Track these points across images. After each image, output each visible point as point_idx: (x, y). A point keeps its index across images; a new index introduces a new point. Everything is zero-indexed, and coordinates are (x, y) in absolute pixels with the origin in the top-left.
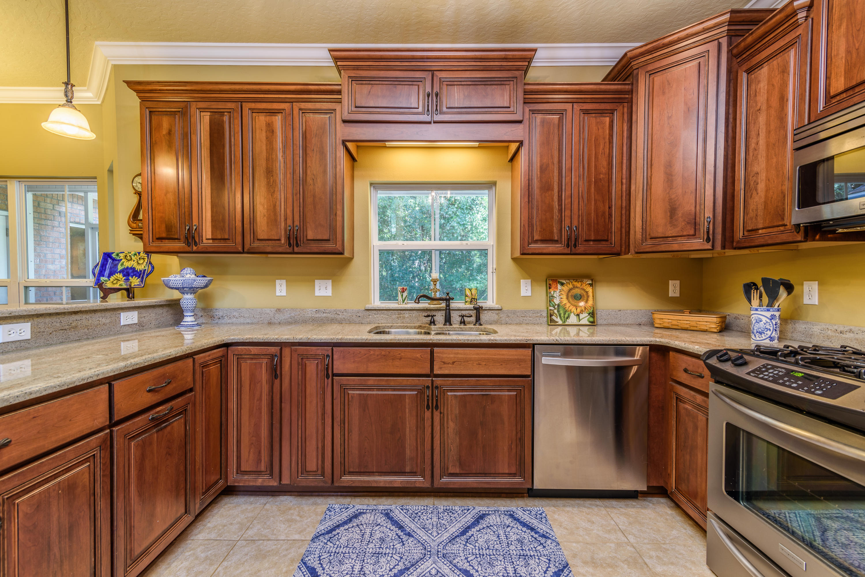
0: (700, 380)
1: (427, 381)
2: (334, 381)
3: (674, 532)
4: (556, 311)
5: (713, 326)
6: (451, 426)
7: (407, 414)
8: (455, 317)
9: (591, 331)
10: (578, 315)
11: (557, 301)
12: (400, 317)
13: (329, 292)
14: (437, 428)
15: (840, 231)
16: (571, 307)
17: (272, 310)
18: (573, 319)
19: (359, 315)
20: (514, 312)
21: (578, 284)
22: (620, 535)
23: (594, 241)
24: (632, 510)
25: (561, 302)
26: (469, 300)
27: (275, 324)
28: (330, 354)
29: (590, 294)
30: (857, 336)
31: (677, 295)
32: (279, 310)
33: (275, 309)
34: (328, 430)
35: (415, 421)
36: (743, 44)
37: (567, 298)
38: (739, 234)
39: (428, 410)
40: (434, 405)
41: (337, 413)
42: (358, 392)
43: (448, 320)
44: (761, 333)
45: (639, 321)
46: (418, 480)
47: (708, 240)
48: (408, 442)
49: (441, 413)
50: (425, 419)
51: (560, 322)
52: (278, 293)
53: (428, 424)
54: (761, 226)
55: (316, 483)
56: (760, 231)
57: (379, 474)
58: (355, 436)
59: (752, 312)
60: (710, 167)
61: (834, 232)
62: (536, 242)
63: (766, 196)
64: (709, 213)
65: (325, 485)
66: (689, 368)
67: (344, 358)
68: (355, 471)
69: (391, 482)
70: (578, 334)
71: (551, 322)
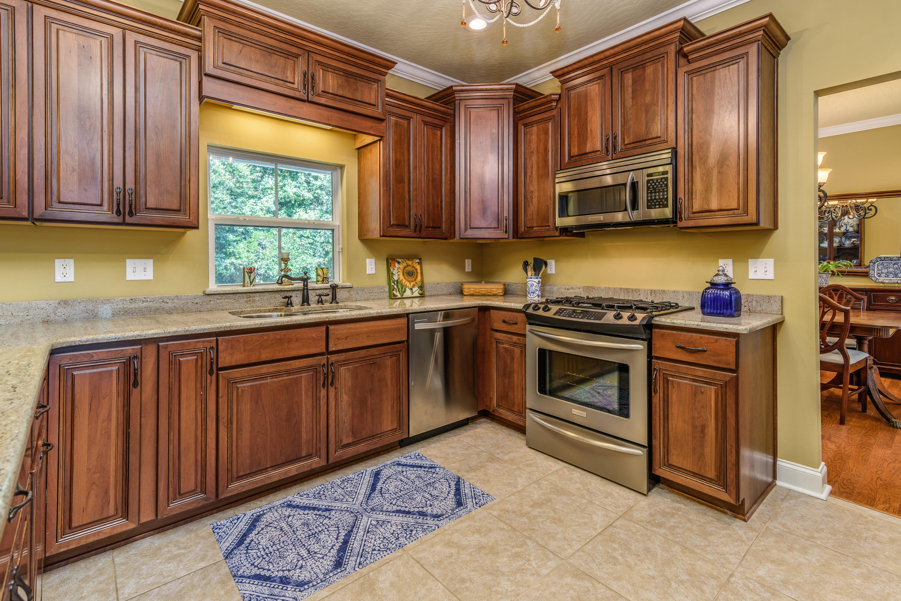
0: (515, 326)
1: (323, 360)
2: (220, 376)
3: (500, 436)
4: (395, 286)
5: (500, 291)
6: (345, 398)
7: (303, 397)
8: (313, 298)
9: (421, 301)
10: (411, 289)
11: (396, 278)
12: (249, 301)
13: (149, 275)
14: (332, 404)
15: (575, 231)
16: (407, 282)
17: (51, 302)
18: (408, 293)
19: (196, 301)
20: (363, 289)
21: (410, 263)
22: (474, 448)
23: (432, 227)
24: (471, 432)
25: (399, 279)
26: (321, 280)
27: (56, 322)
28: (215, 346)
29: (419, 271)
30: (575, 291)
31: (470, 270)
32: (66, 302)
33: (57, 301)
34: (211, 435)
35: (311, 401)
36: (522, 107)
37: (403, 275)
38: (522, 229)
39: (324, 388)
40: (330, 382)
41: (223, 413)
42: (249, 384)
43: (305, 300)
44: (533, 293)
45: (450, 291)
46: (316, 462)
47: (506, 232)
48: (304, 425)
49: (335, 388)
50: (321, 397)
51: (399, 296)
52: (59, 278)
53: (323, 402)
54: (535, 225)
55: (195, 504)
56: (535, 228)
57: (273, 468)
58: (246, 434)
59: (528, 280)
60: (506, 183)
61: (571, 232)
62: (392, 226)
63: (538, 207)
64: (506, 214)
65: (206, 503)
66: (506, 320)
67: (232, 347)
68: (245, 473)
69: (286, 473)
70: (411, 306)
71: (393, 297)
